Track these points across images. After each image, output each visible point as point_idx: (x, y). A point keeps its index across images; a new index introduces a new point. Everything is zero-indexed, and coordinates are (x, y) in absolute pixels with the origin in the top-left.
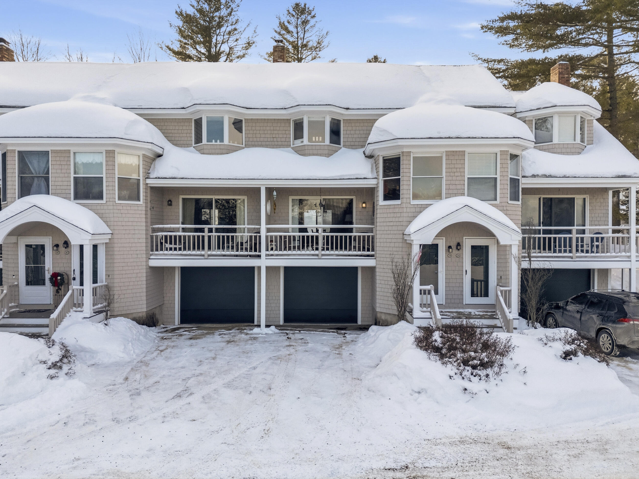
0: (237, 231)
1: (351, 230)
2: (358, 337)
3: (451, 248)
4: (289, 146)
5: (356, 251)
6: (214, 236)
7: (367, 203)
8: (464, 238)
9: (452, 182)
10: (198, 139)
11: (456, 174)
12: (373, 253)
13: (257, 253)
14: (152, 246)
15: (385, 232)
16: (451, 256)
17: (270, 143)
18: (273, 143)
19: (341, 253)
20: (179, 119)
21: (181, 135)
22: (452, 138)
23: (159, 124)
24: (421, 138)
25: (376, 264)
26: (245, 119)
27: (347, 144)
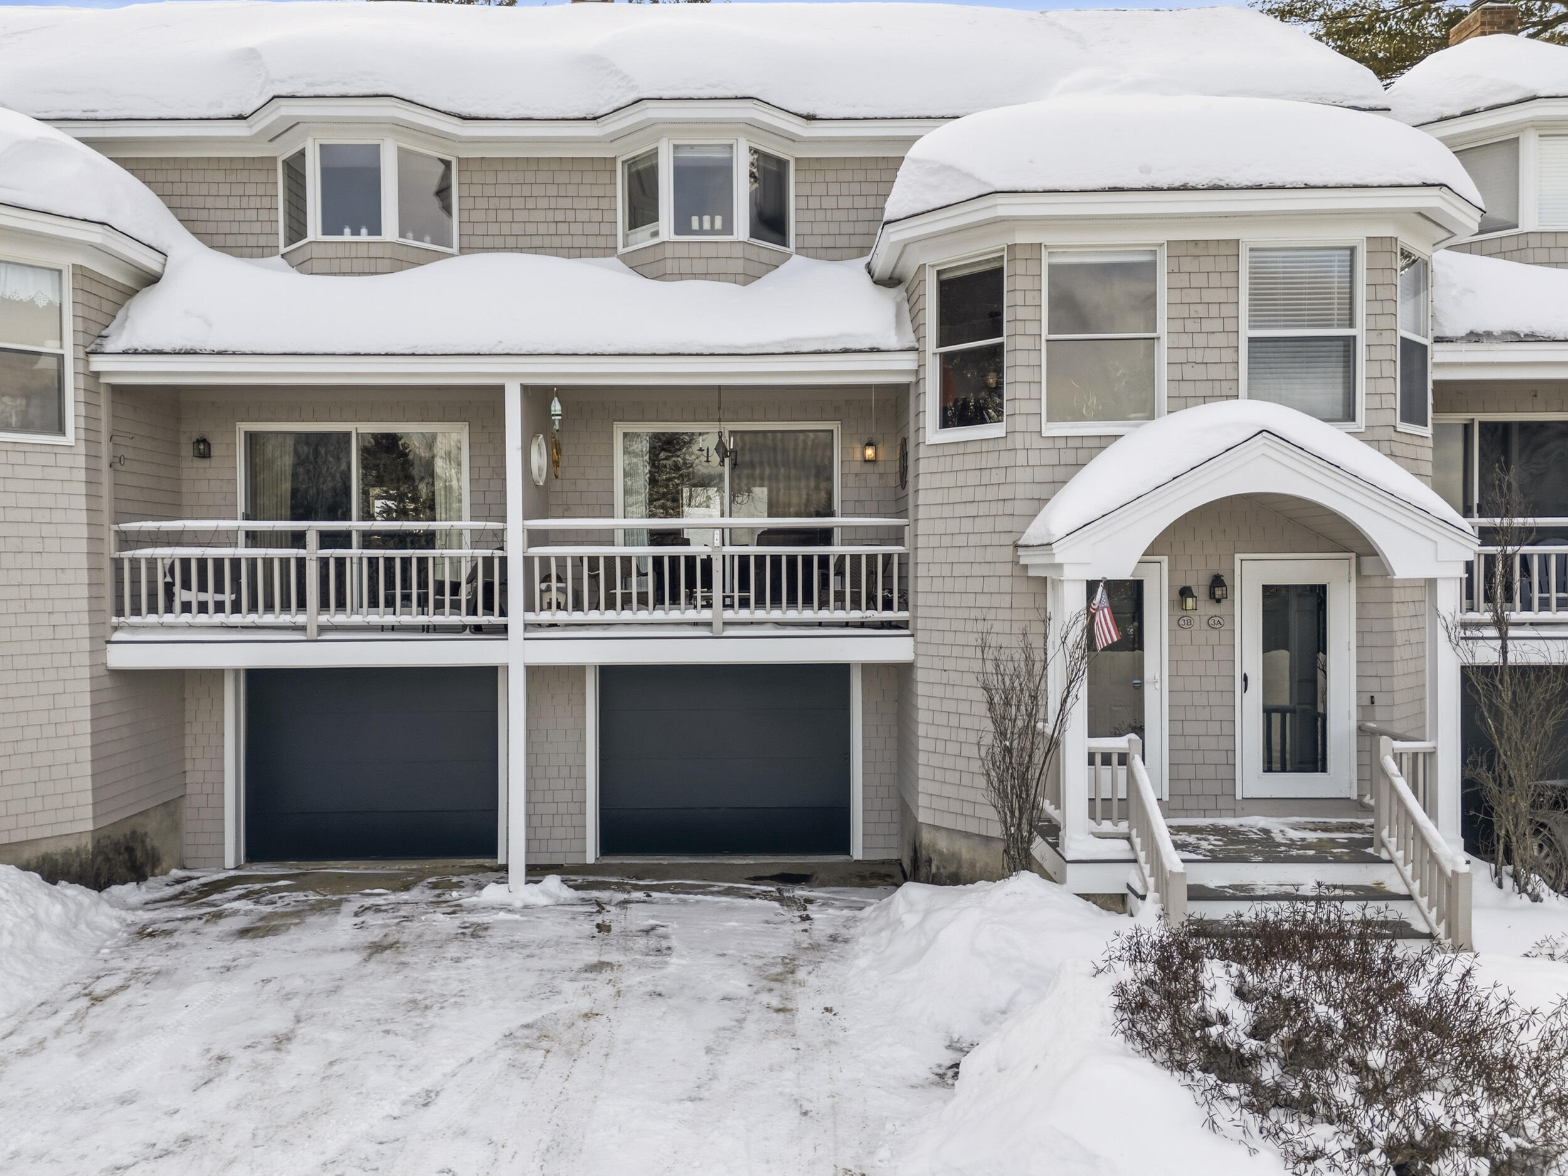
0: (438, 542)
1: (824, 536)
2: (854, 919)
3: (1192, 596)
4: (609, 250)
5: (843, 608)
6: (355, 560)
7: (880, 446)
8: (1238, 556)
9: (1192, 355)
10: (297, 229)
11: (1207, 325)
12: (903, 615)
13: (495, 619)
14: (119, 597)
15: (946, 541)
16: (1190, 622)
17: (547, 242)
18: (556, 242)
19: (792, 615)
20: (231, 159)
21: (240, 215)
22: (1194, 189)
23: (161, 177)
24: (1081, 191)
25: (916, 654)
26: (459, 160)
27: (810, 242)
